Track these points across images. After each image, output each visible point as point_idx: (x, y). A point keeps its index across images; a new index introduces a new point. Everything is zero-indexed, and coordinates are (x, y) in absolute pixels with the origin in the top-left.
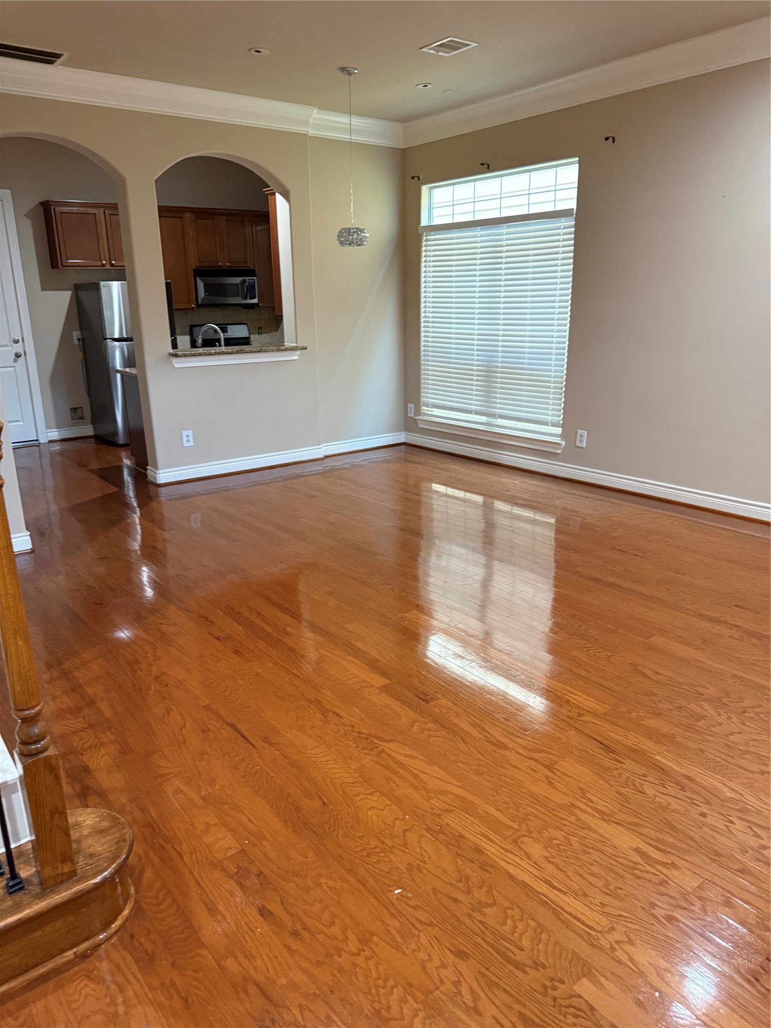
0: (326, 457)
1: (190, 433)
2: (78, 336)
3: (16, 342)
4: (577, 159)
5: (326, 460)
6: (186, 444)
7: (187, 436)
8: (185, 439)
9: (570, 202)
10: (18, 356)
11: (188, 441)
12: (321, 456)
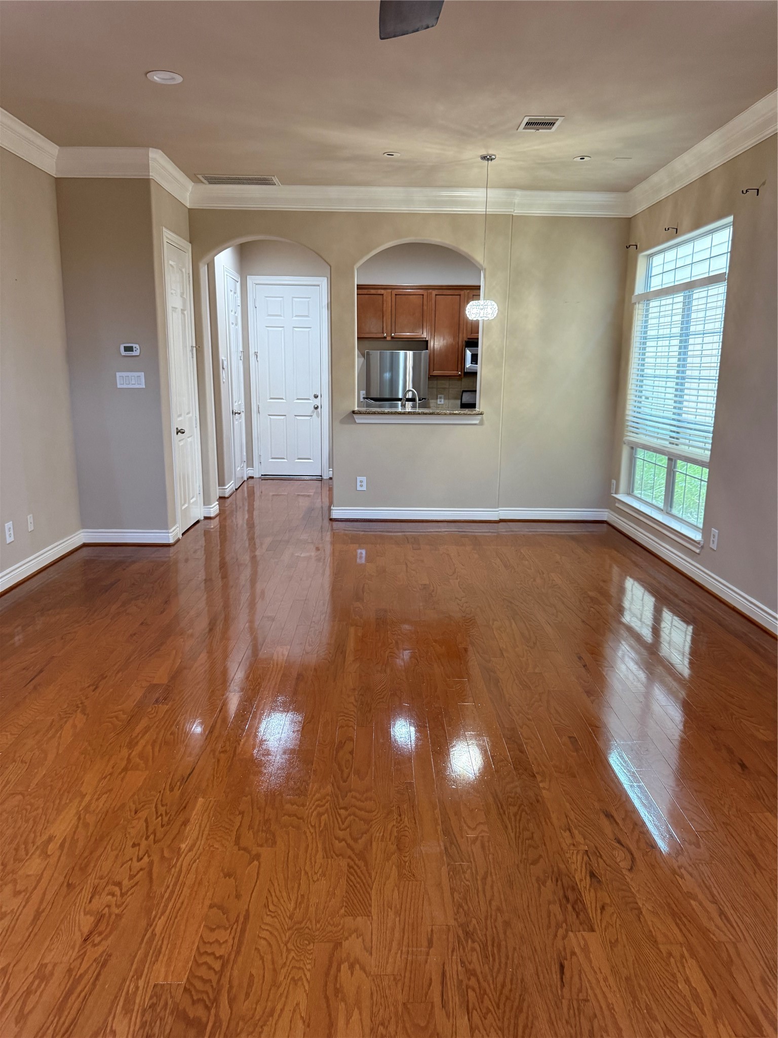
0: (501, 521)
1: (364, 479)
2: (363, 395)
3: (316, 397)
4: (730, 219)
5: (501, 524)
6: (359, 488)
7: (361, 482)
8: (359, 484)
9: (721, 265)
10: (316, 408)
11: (361, 486)
12: (497, 519)
